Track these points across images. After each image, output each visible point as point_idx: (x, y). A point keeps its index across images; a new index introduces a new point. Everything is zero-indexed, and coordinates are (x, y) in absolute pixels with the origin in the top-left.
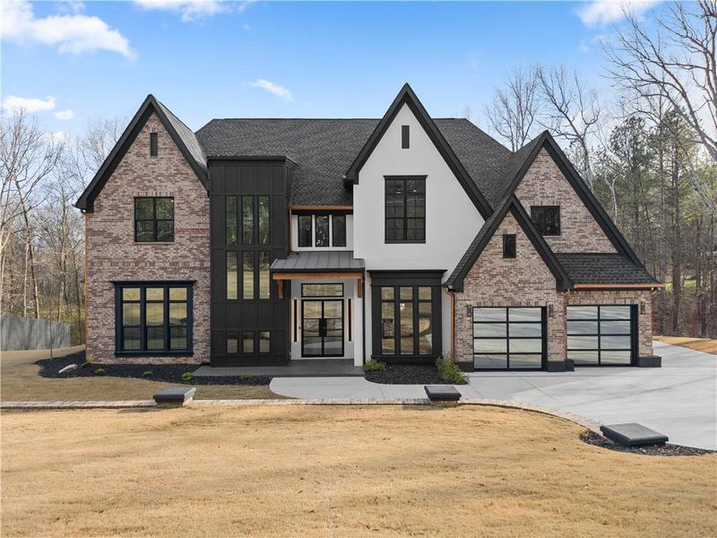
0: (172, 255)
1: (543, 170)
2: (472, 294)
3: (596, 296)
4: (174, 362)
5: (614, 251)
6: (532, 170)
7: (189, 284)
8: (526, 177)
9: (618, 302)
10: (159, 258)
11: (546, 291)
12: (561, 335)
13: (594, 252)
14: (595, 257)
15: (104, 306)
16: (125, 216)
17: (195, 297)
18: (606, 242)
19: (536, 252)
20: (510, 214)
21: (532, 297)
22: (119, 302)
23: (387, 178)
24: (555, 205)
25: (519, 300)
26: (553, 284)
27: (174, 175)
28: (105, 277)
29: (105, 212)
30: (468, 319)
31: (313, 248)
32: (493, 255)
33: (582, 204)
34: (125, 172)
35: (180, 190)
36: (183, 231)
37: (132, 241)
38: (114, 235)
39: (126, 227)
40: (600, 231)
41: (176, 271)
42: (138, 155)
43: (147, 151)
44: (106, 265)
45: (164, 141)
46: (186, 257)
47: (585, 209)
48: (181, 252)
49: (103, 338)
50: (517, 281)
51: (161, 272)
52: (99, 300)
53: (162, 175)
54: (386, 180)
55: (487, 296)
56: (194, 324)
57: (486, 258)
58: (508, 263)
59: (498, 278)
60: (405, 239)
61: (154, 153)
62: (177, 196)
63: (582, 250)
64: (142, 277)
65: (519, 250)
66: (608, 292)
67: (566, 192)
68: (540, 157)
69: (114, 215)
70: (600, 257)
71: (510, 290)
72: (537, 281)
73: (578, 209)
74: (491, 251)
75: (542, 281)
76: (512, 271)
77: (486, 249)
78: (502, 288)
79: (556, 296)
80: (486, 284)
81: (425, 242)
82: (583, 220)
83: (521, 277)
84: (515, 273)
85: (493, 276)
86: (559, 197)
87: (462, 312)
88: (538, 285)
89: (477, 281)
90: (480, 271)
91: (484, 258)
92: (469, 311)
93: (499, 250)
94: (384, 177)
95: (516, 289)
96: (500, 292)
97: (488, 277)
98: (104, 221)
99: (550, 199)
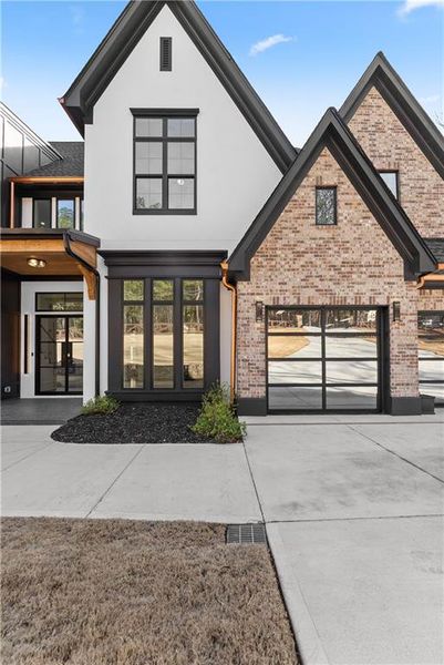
2: (264, 284)
11: (388, 280)
19: (370, 214)
20: (326, 151)
21: (363, 289)
23: (139, 114)
25: (342, 294)
26: (398, 267)
30: (258, 325)
32: (297, 223)
33: (432, 168)
47: (436, 175)
50: (338, 263)
54: (134, 116)
55: (288, 287)
57: (287, 224)
58: (324, 233)
59: (308, 257)
60: (164, 211)
65: (343, 211)
67: (407, 150)
71: (328, 277)
72: (373, 263)
73: (425, 174)
74: (296, 212)
75: (381, 263)
76: (331, 245)
77: (286, 208)
78: (314, 274)
79: (404, 288)
80: (287, 267)
81: (196, 214)
82: (433, 191)
83: (346, 255)
84: (336, 249)
85: (300, 255)
86: (397, 157)
87: (247, 315)
88: (373, 269)
89: (273, 263)
90: (278, 246)
91: (284, 225)
92: (259, 313)
93: (310, 211)
94: (132, 110)
95: (338, 276)
96: (311, 280)
97: (291, 256)
99: (385, 160)
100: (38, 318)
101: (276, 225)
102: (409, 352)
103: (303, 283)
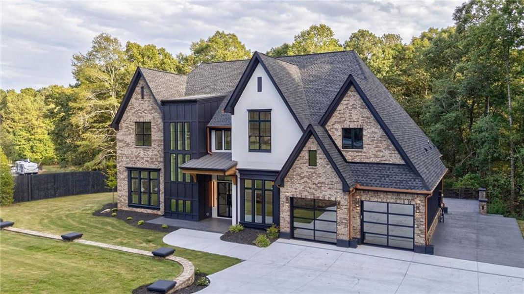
0: (151, 154)
1: (352, 102)
2: (289, 188)
3: (382, 196)
4: (152, 212)
5: (403, 162)
6: (344, 102)
7: (158, 170)
8: (339, 108)
9: (398, 201)
10: (145, 155)
11: (336, 190)
12: (346, 221)
13: (387, 162)
14: (387, 166)
15: (124, 179)
16: (131, 132)
17: (161, 178)
18: (397, 155)
19: (329, 163)
20: (313, 136)
21: (326, 193)
22: (130, 179)
23: (250, 111)
24: (359, 127)
25: (318, 195)
26: (340, 186)
27: (151, 110)
28: (124, 164)
29: (124, 130)
30: (287, 204)
31: (223, 151)
32: (302, 166)
33: (379, 127)
34: (131, 109)
35: (154, 118)
36: (155, 141)
37: (134, 146)
38: (127, 142)
39: (131, 138)
40: (392, 147)
41: (152, 163)
42: (136, 99)
43: (140, 96)
44: (124, 158)
45: (146, 92)
46: (157, 155)
47: (381, 131)
48: (155, 153)
49: (124, 196)
50: (317, 182)
51: (146, 163)
52: (122, 176)
53: (146, 110)
54: (249, 112)
55: (298, 190)
56: (161, 193)
57: (298, 166)
58: (311, 169)
59: (306, 179)
60: (260, 150)
61: (143, 98)
62: (152, 122)
63: (378, 160)
64: (139, 165)
65: (319, 161)
66: (391, 194)
67: (368, 118)
68: (349, 93)
69: (127, 131)
70: (391, 166)
71: (312, 187)
72: (330, 183)
73: (376, 130)
74: (301, 161)
75: (333, 183)
76: (314, 175)
77: (297, 159)
78: (307, 186)
79: (342, 195)
80: (297, 182)
81: (271, 152)
82: (380, 139)
83: (320, 179)
84: (316, 176)
85: (302, 178)
86: (362, 121)
87: (284, 200)
88: (330, 186)
89: (293, 181)
90: (294, 174)
91: (296, 166)
92: (287, 199)
93: (306, 161)
94: (248, 110)
95: (316, 188)
96: (306, 188)
97: (299, 178)
98: (123, 135)
99: (355, 123)
100: (218, 183)
101: (293, 166)
102: (344, 221)
103: (303, 190)
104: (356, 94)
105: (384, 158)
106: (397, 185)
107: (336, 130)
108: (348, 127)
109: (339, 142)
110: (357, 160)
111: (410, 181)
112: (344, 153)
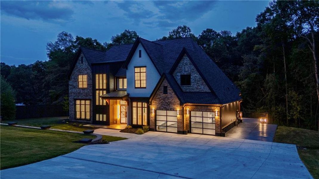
0: (86, 91)
1: (185, 62)
3: (199, 108)
5: (210, 91)
6: (181, 62)
7: (90, 100)
8: (179, 65)
10: (83, 92)
11: (177, 106)
13: (202, 91)
14: (202, 93)
15: (72, 105)
16: (76, 80)
17: (91, 104)
18: (207, 88)
19: (173, 92)
20: (165, 79)
21: (172, 107)
22: (76, 105)
24: (189, 74)
26: (179, 103)
27: (86, 69)
28: (72, 97)
30: (153, 114)
31: (123, 89)
32: (160, 94)
34: (76, 68)
35: (88, 73)
37: (78, 87)
38: (74, 86)
40: (204, 84)
41: (87, 96)
42: (79, 63)
43: (81, 62)
44: (73, 94)
45: (84, 59)
48: (88, 91)
49: (72, 114)
50: (167, 102)
51: (84, 96)
56: (91, 111)
58: (165, 96)
59: (162, 100)
60: (141, 87)
63: (198, 91)
64: (80, 98)
65: (168, 91)
66: (204, 107)
67: (193, 69)
68: (184, 57)
69: (74, 80)
70: (204, 93)
71: (165, 105)
73: (197, 75)
74: (160, 91)
75: (175, 102)
76: (166, 98)
77: (158, 91)
78: (163, 104)
79: (180, 107)
81: (146, 88)
82: (199, 80)
83: (169, 100)
86: (190, 71)
87: (151, 112)
89: (156, 101)
90: (157, 98)
91: (158, 94)
92: (153, 111)
93: (162, 91)
94: (134, 67)
95: (167, 105)
97: (159, 100)
98: (72, 82)
99: (187, 72)
100: (121, 106)
101: (156, 94)
104: (187, 57)
105: (201, 90)
106: (206, 102)
107: (178, 76)
108: (183, 74)
109: (179, 82)
110: (188, 91)
111: (213, 100)
112: (182, 88)
